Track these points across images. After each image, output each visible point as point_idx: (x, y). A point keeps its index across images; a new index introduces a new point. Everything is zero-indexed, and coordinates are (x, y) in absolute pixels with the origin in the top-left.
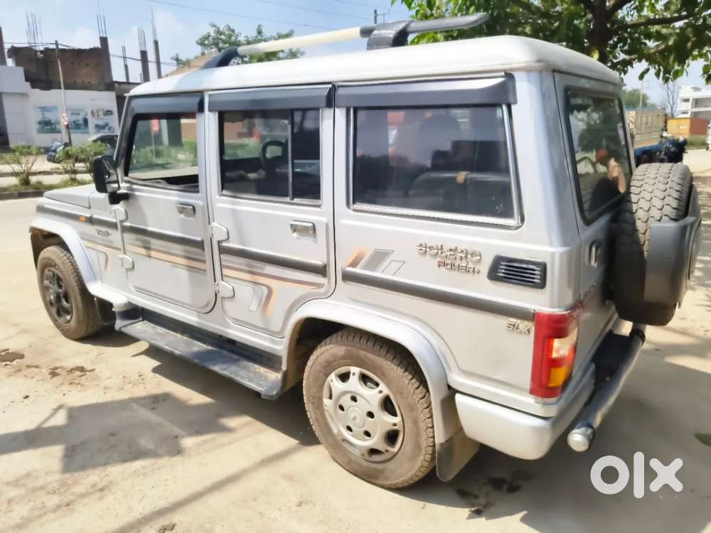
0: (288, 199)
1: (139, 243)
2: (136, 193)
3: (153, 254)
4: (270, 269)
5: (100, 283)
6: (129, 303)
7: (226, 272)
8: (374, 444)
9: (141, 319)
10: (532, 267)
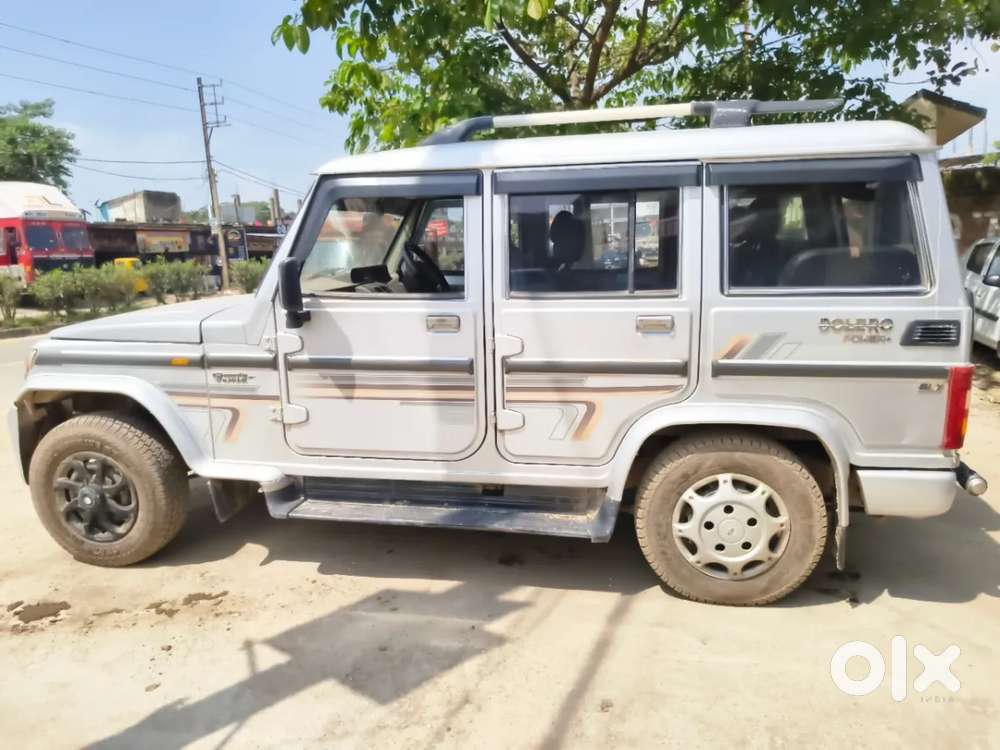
0: (626, 293)
1: (329, 382)
2: (328, 309)
3: (358, 393)
4: (593, 381)
5: (211, 459)
6: (288, 476)
7: (510, 396)
8: (756, 555)
9: (302, 498)
10: (947, 326)
